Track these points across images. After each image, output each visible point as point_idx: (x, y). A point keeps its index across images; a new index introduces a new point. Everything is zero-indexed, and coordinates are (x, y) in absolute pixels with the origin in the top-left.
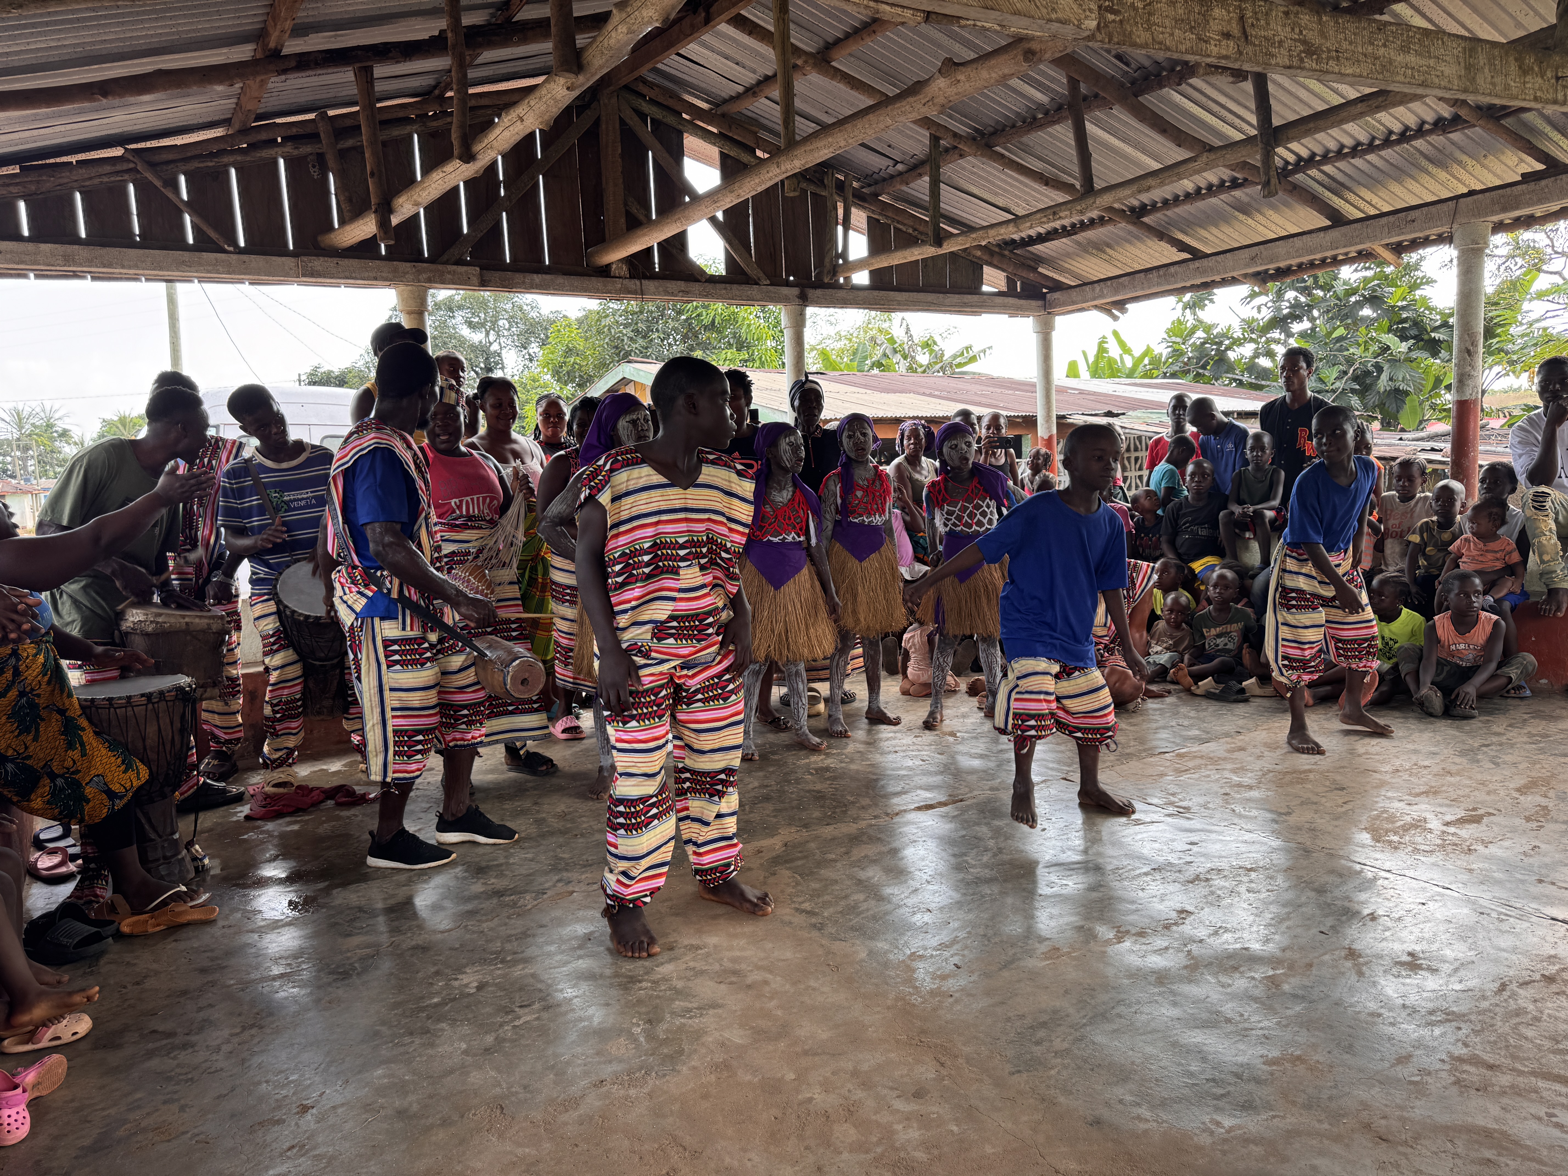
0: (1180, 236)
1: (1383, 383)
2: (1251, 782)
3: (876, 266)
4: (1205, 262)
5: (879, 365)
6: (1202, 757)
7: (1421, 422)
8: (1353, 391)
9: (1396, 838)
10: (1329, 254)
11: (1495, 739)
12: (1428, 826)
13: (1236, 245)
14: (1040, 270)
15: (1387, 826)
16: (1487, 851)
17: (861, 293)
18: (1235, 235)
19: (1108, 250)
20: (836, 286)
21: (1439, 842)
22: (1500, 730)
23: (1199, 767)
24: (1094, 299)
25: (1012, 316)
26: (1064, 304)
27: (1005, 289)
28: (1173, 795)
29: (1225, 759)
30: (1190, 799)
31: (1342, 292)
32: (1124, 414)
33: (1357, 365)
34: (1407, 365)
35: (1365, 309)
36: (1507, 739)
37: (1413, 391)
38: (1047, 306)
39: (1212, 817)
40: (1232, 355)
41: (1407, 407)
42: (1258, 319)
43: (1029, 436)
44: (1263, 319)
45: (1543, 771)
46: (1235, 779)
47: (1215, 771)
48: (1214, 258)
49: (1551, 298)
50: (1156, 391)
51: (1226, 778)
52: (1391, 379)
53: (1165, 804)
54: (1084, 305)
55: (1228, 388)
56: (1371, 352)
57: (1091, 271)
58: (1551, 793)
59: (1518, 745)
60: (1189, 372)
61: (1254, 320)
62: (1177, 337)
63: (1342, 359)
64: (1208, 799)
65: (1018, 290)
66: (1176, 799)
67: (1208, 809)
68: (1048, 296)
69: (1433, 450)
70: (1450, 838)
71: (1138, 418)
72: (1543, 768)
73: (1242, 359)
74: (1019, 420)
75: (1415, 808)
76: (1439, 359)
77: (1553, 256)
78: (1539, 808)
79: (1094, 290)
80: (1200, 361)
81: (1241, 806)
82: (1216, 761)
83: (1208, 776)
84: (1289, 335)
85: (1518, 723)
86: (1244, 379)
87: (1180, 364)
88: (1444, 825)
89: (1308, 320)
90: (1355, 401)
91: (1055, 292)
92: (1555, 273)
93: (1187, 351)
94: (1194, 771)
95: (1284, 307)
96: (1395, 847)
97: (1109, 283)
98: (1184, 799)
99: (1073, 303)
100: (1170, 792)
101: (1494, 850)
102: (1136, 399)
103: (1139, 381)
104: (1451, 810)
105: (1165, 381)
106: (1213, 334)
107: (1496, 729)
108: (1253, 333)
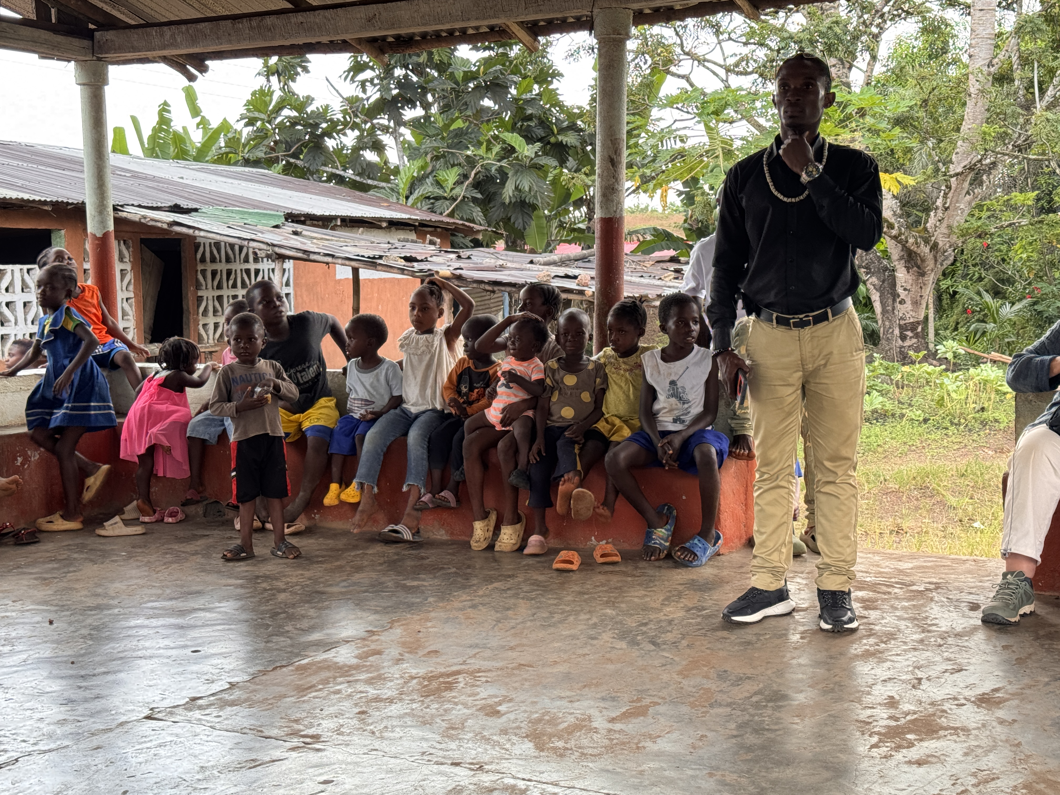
1: (508, 192)
2: (394, 693)
4: (310, 17)
6: (328, 668)
7: (548, 245)
8: (474, 200)
9: (560, 744)
10: (458, 25)
11: (653, 616)
12: (595, 725)
15: (549, 730)
16: (655, 747)
21: (607, 742)
22: (657, 605)
23: (325, 682)
24: (164, 47)
25: (44, 56)
26: (120, 49)
27: (33, 17)
28: (297, 721)
29: (357, 668)
30: (319, 725)
31: (459, 75)
32: (196, 210)
33: (478, 168)
34: (534, 172)
35: (486, 99)
36: (665, 615)
37: (540, 205)
38: (96, 48)
39: (348, 745)
40: (330, 143)
41: (533, 223)
42: (362, 99)
43: (63, 232)
44: (368, 99)
45: (703, 648)
46: (372, 692)
47: (346, 685)
48: (321, 12)
49: (680, 106)
50: (236, 182)
51: (361, 692)
52: (517, 188)
53: (287, 735)
54: (149, 54)
55: (327, 185)
56: (494, 153)
57: (157, 9)
58: (713, 674)
59: (676, 622)
60: (276, 160)
61: (357, 99)
62: (260, 111)
63: (462, 160)
64: (341, 721)
65: (54, 21)
66: (301, 727)
67: (342, 734)
68: (97, 35)
69: (567, 277)
70: (618, 736)
71: (216, 217)
72: (703, 645)
73: (343, 148)
74: (46, 208)
75: (576, 704)
76: (566, 168)
77: (682, 57)
78: (702, 692)
79: (162, 35)
80: (291, 147)
81: (382, 726)
82: (347, 671)
83: (339, 692)
84: (400, 123)
85: (674, 596)
86: (346, 175)
87: (264, 149)
88: (610, 722)
89: (422, 105)
90: (477, 213)
91: (107, 30)
92: (683, 77)
93: (275, 133)
94: (321, 687)
95: (393, 86)
96: (561, 754)
97: (184, 27)
98: (311, 726)
99: (134, 49)
100: (293, 717)
101: (664, 745)
102: (210, 191)
103: (213, 167)
104: (615, 703)
105: (247, 169)
106: (307, 113)
107: (653, 605)
108: (356, 116)
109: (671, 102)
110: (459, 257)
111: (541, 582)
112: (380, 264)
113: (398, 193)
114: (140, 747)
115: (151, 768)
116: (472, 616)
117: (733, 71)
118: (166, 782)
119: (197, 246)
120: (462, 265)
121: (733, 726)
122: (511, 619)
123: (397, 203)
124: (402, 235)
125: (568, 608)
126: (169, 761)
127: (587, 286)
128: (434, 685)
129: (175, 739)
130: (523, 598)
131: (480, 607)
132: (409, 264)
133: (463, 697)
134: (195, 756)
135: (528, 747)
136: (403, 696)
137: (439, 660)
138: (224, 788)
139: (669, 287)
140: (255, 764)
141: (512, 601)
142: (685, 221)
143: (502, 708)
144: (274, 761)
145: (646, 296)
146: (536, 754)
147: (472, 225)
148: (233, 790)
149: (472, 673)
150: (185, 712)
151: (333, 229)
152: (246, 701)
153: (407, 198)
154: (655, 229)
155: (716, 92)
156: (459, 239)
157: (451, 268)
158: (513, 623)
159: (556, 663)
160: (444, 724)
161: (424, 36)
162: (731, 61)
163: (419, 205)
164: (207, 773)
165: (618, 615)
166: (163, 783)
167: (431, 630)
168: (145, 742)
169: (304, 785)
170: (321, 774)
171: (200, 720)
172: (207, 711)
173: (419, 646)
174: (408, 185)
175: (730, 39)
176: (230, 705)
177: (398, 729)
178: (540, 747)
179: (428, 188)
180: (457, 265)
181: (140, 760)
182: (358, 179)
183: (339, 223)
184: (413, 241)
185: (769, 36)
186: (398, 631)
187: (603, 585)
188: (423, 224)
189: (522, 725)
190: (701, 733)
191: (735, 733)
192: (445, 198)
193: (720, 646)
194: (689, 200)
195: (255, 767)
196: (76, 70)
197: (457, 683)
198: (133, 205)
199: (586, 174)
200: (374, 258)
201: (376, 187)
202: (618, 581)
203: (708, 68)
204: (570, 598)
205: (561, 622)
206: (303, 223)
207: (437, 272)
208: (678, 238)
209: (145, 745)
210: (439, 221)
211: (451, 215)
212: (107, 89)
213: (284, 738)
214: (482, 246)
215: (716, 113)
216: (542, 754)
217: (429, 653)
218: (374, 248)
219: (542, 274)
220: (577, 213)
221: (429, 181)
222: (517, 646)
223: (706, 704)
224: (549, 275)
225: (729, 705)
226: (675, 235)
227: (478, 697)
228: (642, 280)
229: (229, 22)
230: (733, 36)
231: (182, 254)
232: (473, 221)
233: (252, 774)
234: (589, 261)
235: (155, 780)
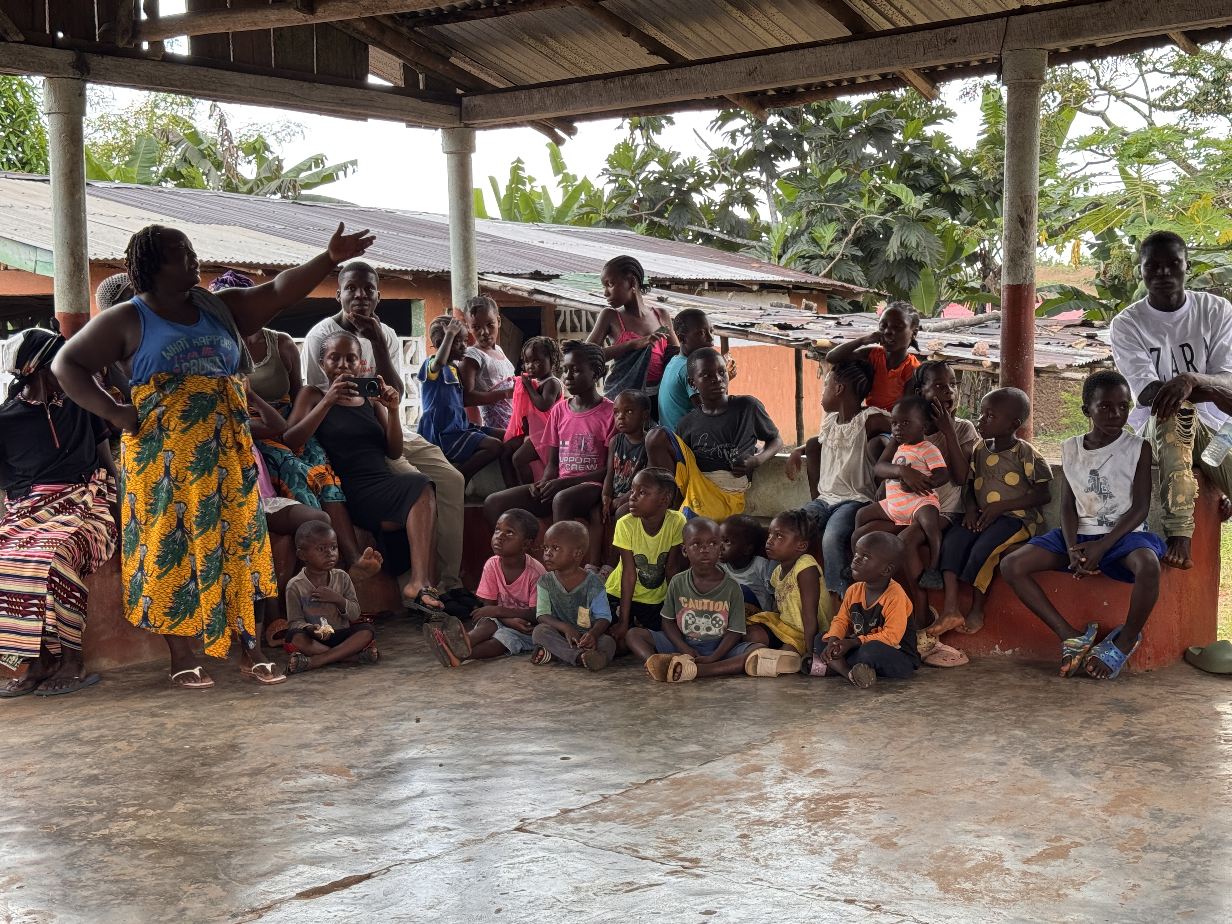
0: (652, 32)
1: (893, 248)
2: (777, 816)
3: (206, 31)
4: (686, 73)
5: (174, 174)
6: (705, 783)
7: (937, 306)
8: (854, 258)
9: (968, 886)
10: (848, 75)
11: (1070, 741)
12: (1006, 865)
13: (727, 52)
14: (453, 60)
15: (954, 868)
16: (1079, 896)
17: (177, 69)
18: (726, 38)
19: (551, 42)
20: (137, 54)
21: (1021, 887)
22: (1075, 727)
23: (703, 799)
24: (532, 111)
25: (412, 124)
26: (489, 114)
27: (401, 84)
28: (674, 842)
29: (737, 785)
30: (698, 848)
31: (839, 122)
32: (557, 277)
33: (859, 222)
34: (922, 227)
35: (868, 146)
36: (1085, 740)
37: (928, 262)
38: (463, 114)
39: (730, 872)
40: (697, 199)
41: (920, 283)
42: (732, 151)
43: (423, 302)
44: (738, 151)
45: (1132, 781)
46: (754, 813)
47: (725, 804)
48: (698, 67)
49: (1094, 148)
50: (598, 245)
51: (741, 813)
52: (902, 244)
53: (664, 857)
54: (518, 119)
55: (693, 245)
56: (877, 206)
57: (526, 70)
58: (1145, 812)
59: (1099, 748)
60: (639, 219)
61: (727, 151)
62: (623, 168)
63: (841, 214)
64: (721, 844)
65: (421, 87)
66: (679, 849)
67: (723, 859)
68: (465, 100)
69: (961, 345)
70: (1034, 880)
71: (576, 284)
72: (1131, 777)
73: (710, 204)
74: (406, 277)
75: (986, 841)
76: (959, 219)
77: (1097, 92)
78: (1132, 832)
79: (531, 98)
80: (655, 205)
81: (767, 853)
82: (726, 789)
83: (717, 811)
84: (772, 174)
85: (1094, 717)
86: (713, 233)
87: (627, 208)
88: (1024, 863)
89: (797, 156)
90: (858, 273)
91: (475, 95)
92: (1097, 114)
93: (637, 189)
94: (698, 804)
95: (765, 136)
96: (969, 897)
97: (553, 90)
98: (689, 848)
99: (503, 114)
100: (670, 838)
101: (1087, 893)
102: (572, 256)
103: (573, 229)
104: (1030, 841)
105: (609, 230)
106: (672, 167)
107: (1069, 727)
108: (725, 169)
109: (1084, 144)
110: (839, 324)
111: (938, 695)
112: (752, 333)
113: (770, 252)
114: (512, 861)
115: (524, 885)
116: (861, 731)
117: (1159, 107)
118: (540, 902)
119: (558, 314)
120: (843, 333)
121: (1171, 875)
122: (905, 736)
123: (769, 263)
124: (775, 299)
125: (970, 728)
126: (541, 878)
127: (985, 355)
128: (822, 808)
129: (547, 854)
130: (918, 714)
131: (870, 722)
132: (783, 332)
133: (855, 825)
134: (569, 875)
135: (930, 887)
136: (788, 820)
137: (825, 781)
138: (600, 912)
139: (1082, 356)
140: (632, 887)
141: (906, 716)
142: (1098, 275)
143: (901, 841)
144: (651, 885)
145: (1055, 366)
146: (940, 896)
147: (851, 286)
148: (610, 915)
149: (863, 798)
150: (556, 825)
151: (700, 294)
152: (619, 815)
153: (780, 257)
154: (1061, 287)
155: (1139, 131)
156: (837, 302)
157: (830, 337)
158: (907, 742)
159: (958, 790)
160: (835, 855)
161: (808, 87)
162: (1155, 96)
163: (793, 264)
164: (583, 894)
165: (1029, 737)
166: (538, 903)
167: (816, 745)
168: (517, 856)
169: (685, 914)
170: (702, 903)
171: (572, 835)
172: (580, 826)
173: (804, 764)
174: (781, 243)
175: (1155, 69)
176: (603, 820)
177: (784, 858)
178: (945, 888)
179: (803, 246)
180: (837, 333)
181: (513, 876)
182: (726, 237)
183: (706, 287)
184: (787, 306)
185: (1201, 64)
186: (779, 746)
187: (1010, 701)
188: (797, 287)
189: (923, 861)
190: (1133, 882)
191: (1174, 884)
192: (822, 257)
193: (1152, 780)
194: (1103, 253)
195: (632, 890)
196: (443, 137)
197: (847, 807)
198: (493, 273)
199: (982, 227)
200: (745, 326)
201: (745, 246)
202: (1028, 698)
203: (1128, 103)
204: (972, 716)
205: (963, 742)
206: (668, 288)
207: (815, 342)
208: (1089, 296)
209: (517, 860)
210: (815, 283)
211: (828, 275)
212: (474, 157)
213: (661, 860)
214: (862, 310)
215: (1139, 155)
216: (947, 896)
217: (815, 772)
218: (745, 315)
219: (932, 342)
220: (969, 270)
221: (804, 238)
222: (914, 768)
223: (1138, 848)
224: (940, 344)
225: (1165, 850)
226: (1086, 293)
227: (871, 826)
228: (1049, 348)
229: (600, 83)
230: (1159, 66)
231: (543, 323)
232: (852, 282)
233: (629, 898)
234: (986, 326)
235: (528, 899)
